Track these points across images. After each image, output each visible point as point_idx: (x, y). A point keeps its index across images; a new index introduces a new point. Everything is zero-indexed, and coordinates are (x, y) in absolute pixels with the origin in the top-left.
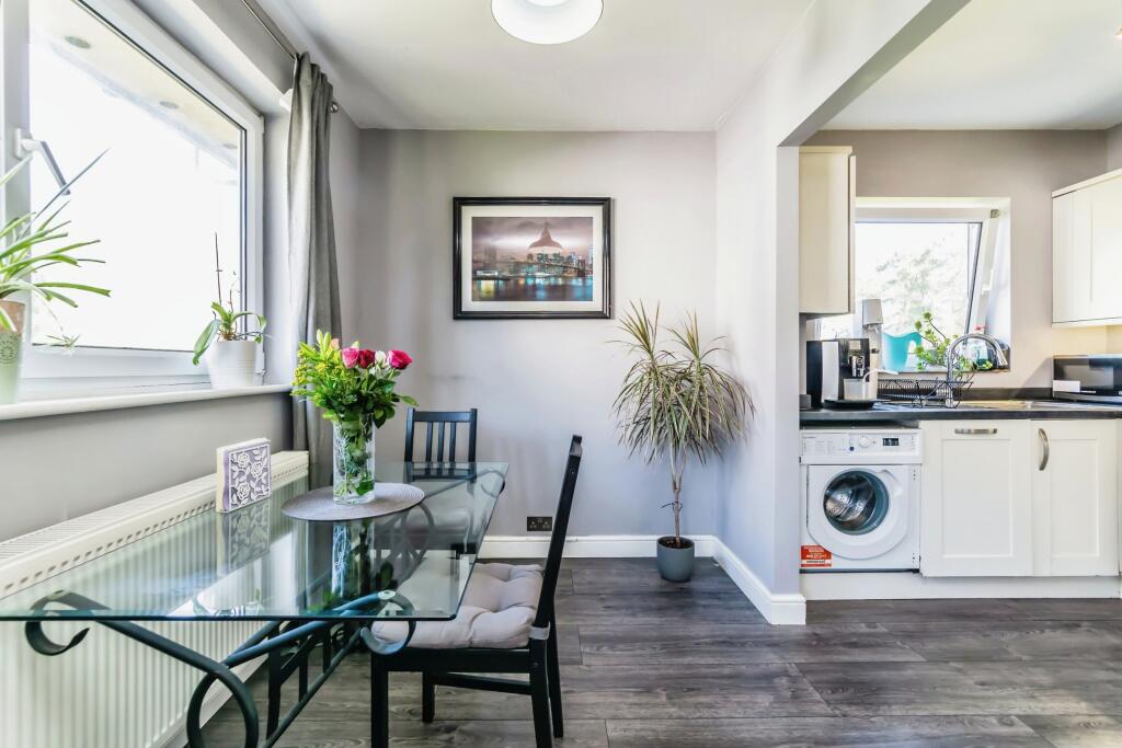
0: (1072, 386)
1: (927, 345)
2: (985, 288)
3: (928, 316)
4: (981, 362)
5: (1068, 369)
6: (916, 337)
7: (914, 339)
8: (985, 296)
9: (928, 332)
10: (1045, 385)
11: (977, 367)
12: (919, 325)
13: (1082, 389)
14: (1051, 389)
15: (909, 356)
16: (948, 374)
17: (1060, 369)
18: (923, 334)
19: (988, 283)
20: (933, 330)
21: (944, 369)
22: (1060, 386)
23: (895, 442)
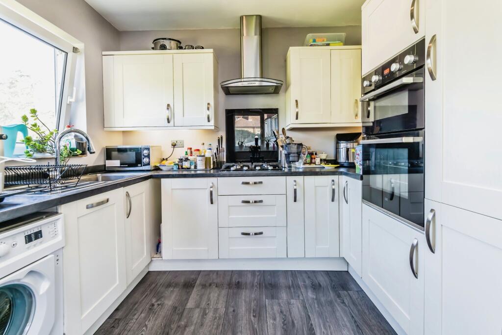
0: (116, 163)
1: (34, 136)
2: (70, 100)
3: (34, 112)
4: (73, 150)
5: (114, 154)
6: (23, 129)
7: (21, 131)
8: (69, 105)
9: (35, 125)
10: (101, 163)
11: (72, 153)
12: (25, 119)
13: (121, 164)
14: (105, 165)
15: (17, 145)
16: (56, 159)
17: (109, 153)
18: (29, 126)
19: (72, 96)
20: (39, 123)
21: (54, 156)
22: (110, 163)
23: (38, 235)
